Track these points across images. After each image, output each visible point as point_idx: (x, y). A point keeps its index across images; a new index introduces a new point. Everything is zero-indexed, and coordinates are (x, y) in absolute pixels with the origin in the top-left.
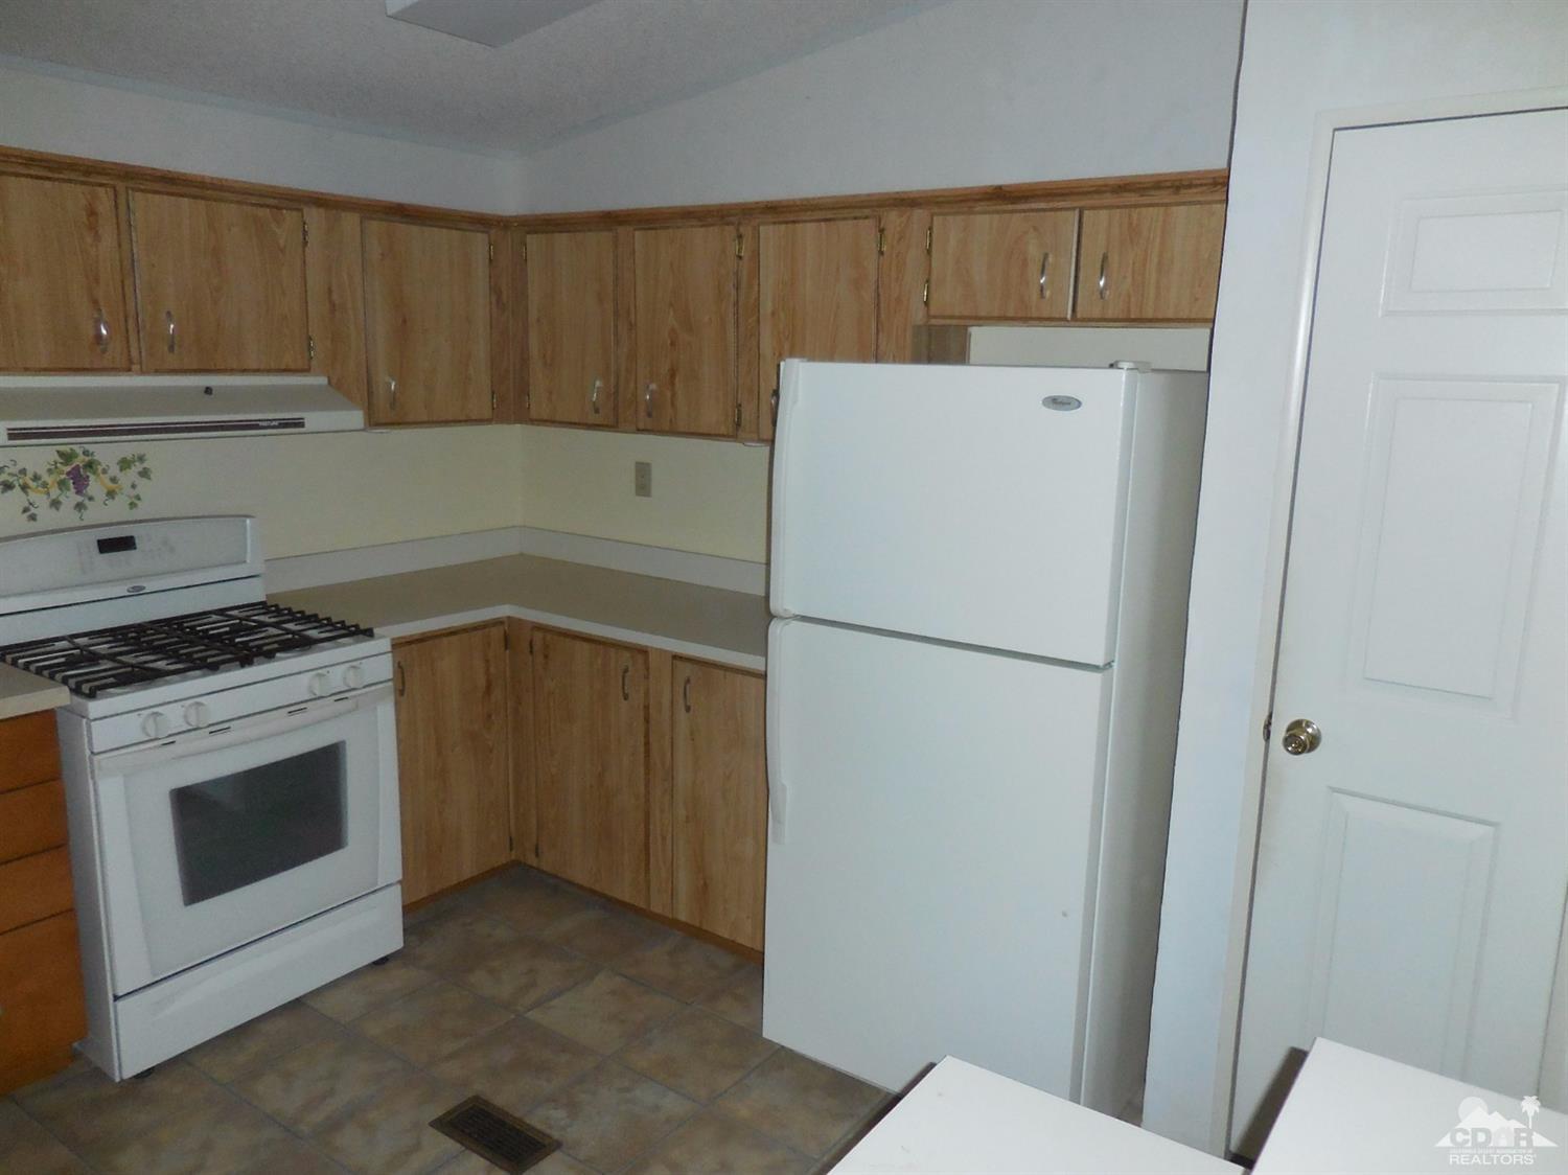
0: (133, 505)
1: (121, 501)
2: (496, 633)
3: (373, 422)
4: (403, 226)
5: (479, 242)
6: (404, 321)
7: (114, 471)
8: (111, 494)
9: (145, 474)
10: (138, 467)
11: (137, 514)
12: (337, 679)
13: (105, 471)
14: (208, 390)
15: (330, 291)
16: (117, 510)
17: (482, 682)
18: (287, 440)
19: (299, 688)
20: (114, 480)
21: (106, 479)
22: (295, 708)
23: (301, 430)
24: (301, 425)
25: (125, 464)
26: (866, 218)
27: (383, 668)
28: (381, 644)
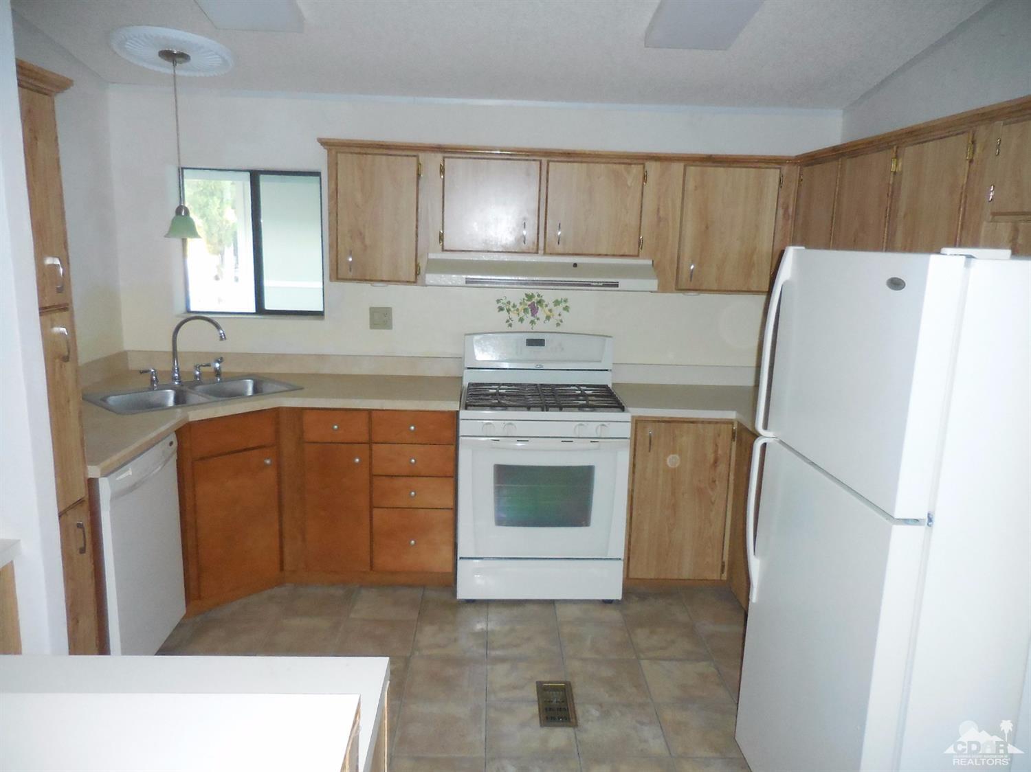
0: (558, 325)
1: (553, 321)
3: (663, 288)
4: (713, 169)
5: (773, 175)
6: (707, 227)
7: (551, 306)
8: (548, 318)
9: (566, 309)
10: (563, 305)
11: (558, 329)
12: (592, 430)
13: (546, 306)
14: (575, 265)
15: (658, 210)
16: (540, 326)
17: (711, 457)
18: (610, 294)
19: (568, 430)
20: (550, 311)
21: (547, 309)
22: (567, 439)
23: (616, 289)
24: (617, 286)
25: (557, 303)
26: (963, 133)
27: (626, 430)
28: (626, 416)
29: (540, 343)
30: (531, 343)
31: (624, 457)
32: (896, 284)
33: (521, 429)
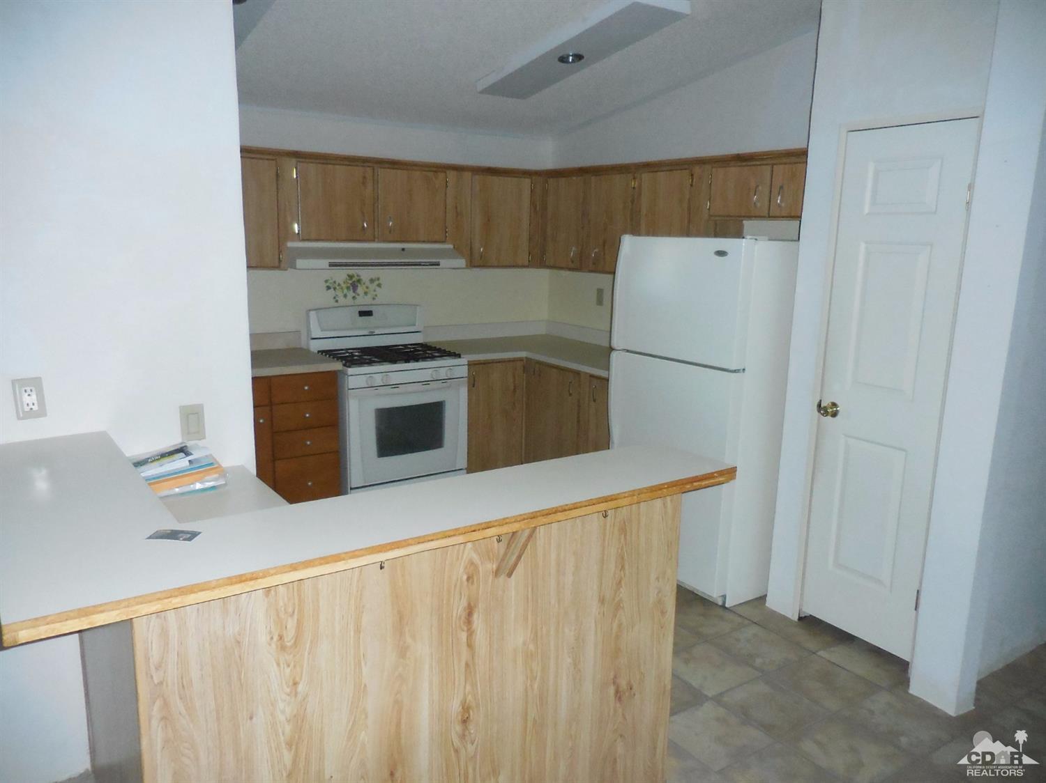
0: (374, 299)
1: (369, 296)
2: (519, 364)
3: (472, 264)
4: (490, 177)
5: (526, 182)
6: (489, 220)
7: (368, 283)
8: (366, 293)
9: (379, 285)
10: (377, 282)
11: (374, 302)
12: (443, 374)
13: (364, 284)
14: (403, 249)
15: (456, 208)
16: (368, 300)
17: (512, 388)
18: (432, 271)
19: (426, 375)
20: (367, 288)
21: (364, 287)
22: (426, 382)
23: (437, 267)
24: (438, 265)
25: (372, 281)
26: (686, 169)
27: (463, 371)
28: (464, 360)
29: (369, 313)
30: (362, 314)
31: (464, 392)
32: (721, 253)
33: (395, 378)
